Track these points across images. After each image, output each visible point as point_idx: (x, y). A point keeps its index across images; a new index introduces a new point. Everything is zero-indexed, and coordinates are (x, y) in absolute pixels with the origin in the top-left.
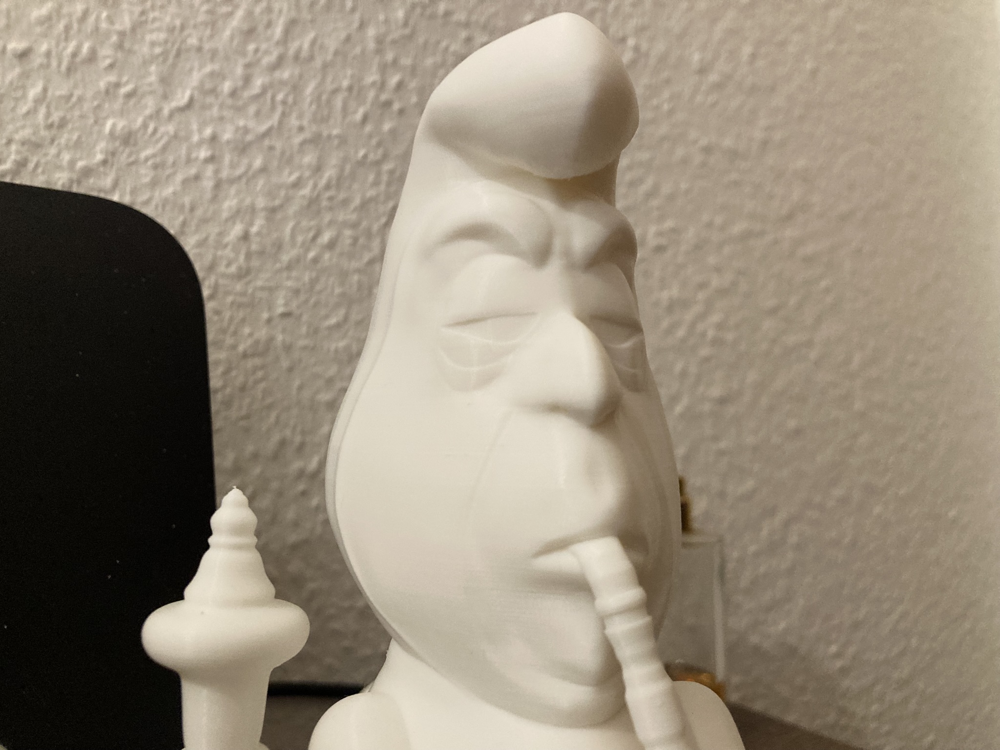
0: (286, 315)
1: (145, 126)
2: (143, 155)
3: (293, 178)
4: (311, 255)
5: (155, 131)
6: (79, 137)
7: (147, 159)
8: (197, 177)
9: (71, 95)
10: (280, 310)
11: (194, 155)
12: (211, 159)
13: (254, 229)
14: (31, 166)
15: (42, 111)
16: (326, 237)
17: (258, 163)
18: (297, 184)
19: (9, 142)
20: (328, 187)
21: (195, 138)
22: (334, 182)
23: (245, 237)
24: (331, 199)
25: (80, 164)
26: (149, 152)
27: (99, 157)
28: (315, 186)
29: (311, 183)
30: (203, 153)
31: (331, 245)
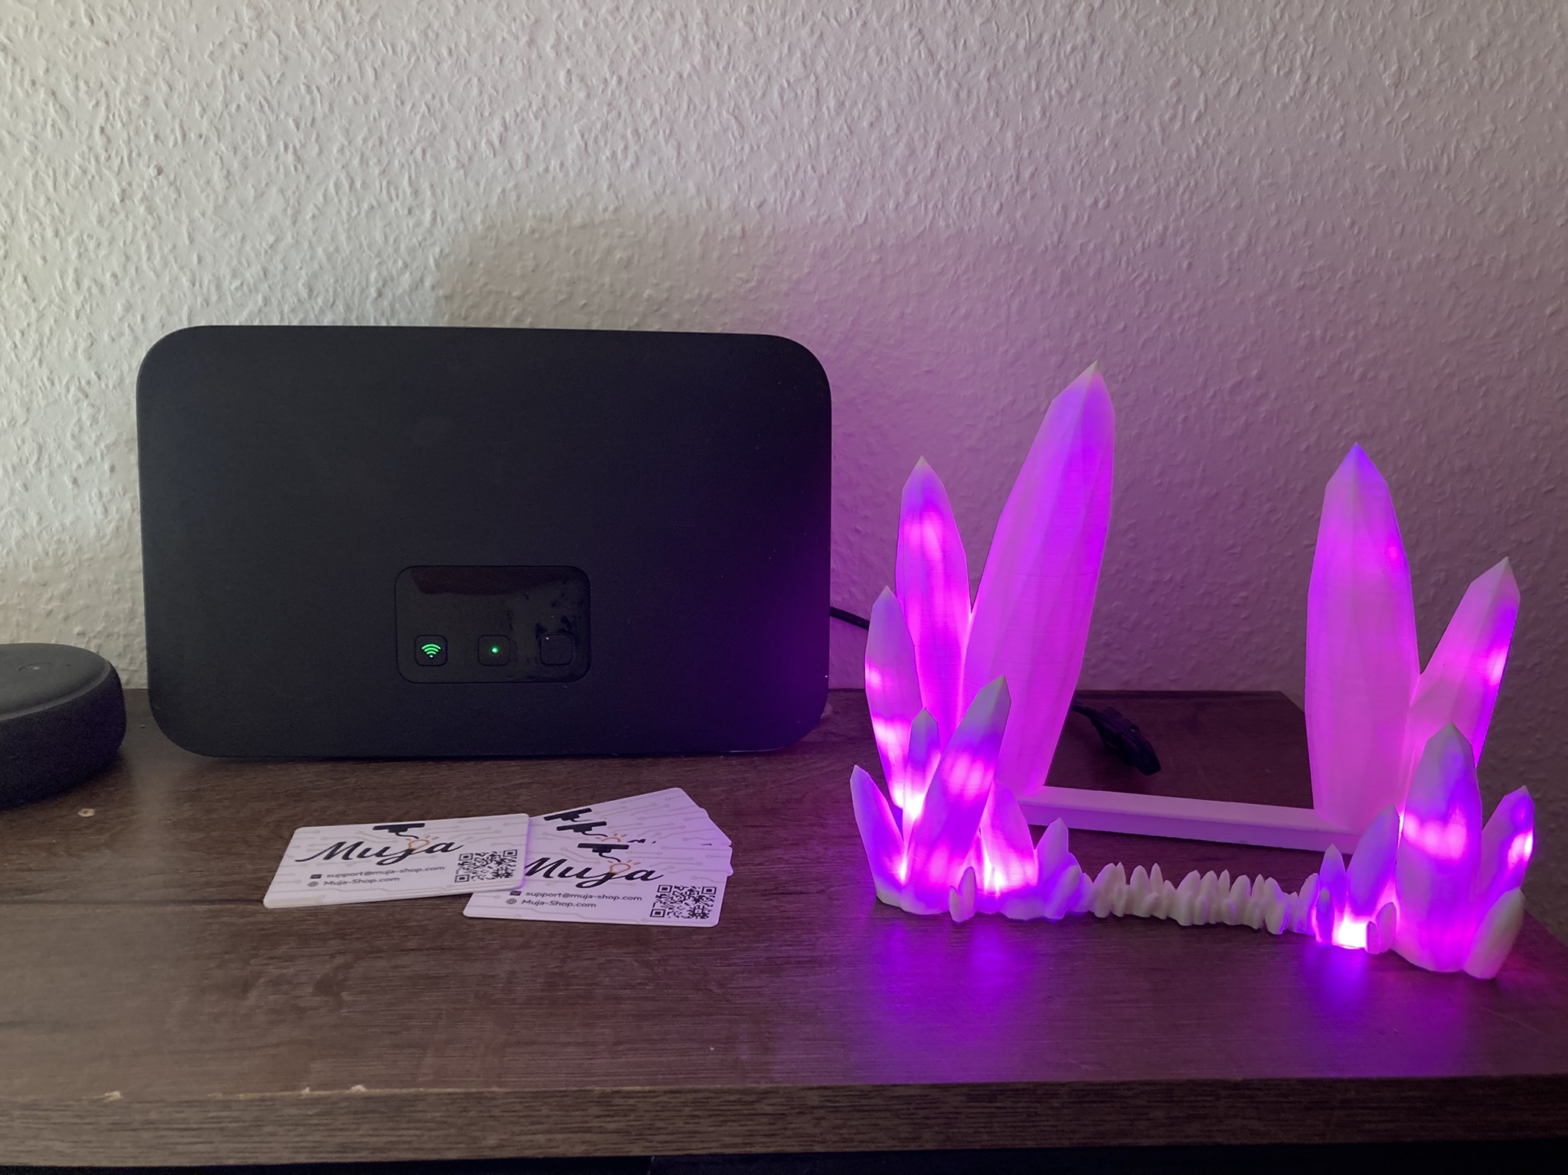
0: (927, 372)
1: (835, 243)
2: (833, 265)
3: (940, 266)
4: (950, 326)
5: (842, 245)
6: (794, 258)
7: (835, 268)
8: (869, 276)
9: (789, 230)
10: (925, 369)
11: (868, 260)
12: (880, 260)
13: (909, 310)
14: (766, 282)
15: (773, 242)
16: (962, 311)
17: (913, 259)
18: (942, 272)
19: (754, 267)
20: (966, 271)
21: (869, 246)
22: (971, 266)
23: (902, 316)
24: (968, 279)
25: (795, 277)
26: (838, 261)
27: (806, 270)
28: (956, 272)
29: (952, 272)
30: (874, 258)
31: (967, 316)
